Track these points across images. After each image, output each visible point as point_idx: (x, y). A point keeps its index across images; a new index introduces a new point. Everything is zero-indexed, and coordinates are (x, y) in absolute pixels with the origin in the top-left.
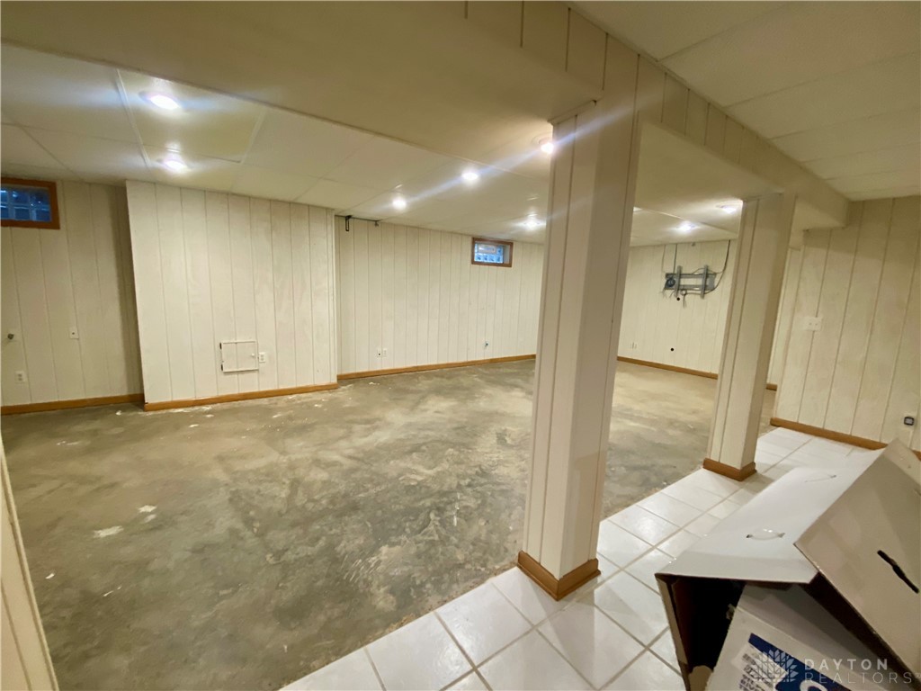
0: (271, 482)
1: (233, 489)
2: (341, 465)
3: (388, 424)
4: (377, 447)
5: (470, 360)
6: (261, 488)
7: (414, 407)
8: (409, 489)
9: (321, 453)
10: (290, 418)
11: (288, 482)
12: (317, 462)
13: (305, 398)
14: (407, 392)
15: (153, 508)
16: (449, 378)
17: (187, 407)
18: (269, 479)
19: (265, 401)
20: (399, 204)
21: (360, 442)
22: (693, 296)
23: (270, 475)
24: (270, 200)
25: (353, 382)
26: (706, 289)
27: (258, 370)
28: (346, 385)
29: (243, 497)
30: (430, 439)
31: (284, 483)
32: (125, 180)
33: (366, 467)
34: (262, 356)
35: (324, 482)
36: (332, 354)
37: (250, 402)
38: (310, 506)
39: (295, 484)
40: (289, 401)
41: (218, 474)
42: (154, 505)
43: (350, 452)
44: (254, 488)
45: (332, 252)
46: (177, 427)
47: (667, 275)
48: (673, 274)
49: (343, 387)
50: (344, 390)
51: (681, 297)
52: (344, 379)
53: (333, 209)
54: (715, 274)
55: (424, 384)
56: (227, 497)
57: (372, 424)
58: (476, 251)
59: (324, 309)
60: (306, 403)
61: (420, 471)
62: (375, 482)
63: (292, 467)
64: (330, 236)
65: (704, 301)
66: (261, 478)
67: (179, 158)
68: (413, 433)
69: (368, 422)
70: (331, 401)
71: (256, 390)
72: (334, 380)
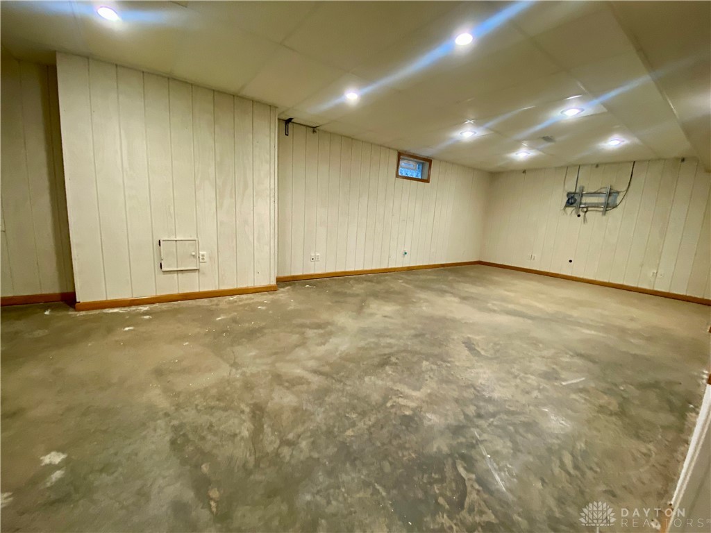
0: (225, 409)
1: (175, 422)
2: (309, 383)
3: (342, 329)
4: (341, 358)
5: (390, 267)
6: (213, 420)
7: (359, 311)
9: (278, 365)
10: (234, 321)
11: (247, 410)
12: (278, 379)
13: (246, 299)
14: (345, 295)
15: (63, 456)
17: (124, 306)
18: (222, 404)
19: (205, 302)
21: (321, 350)
22: (594, 213)
23: (222, 399)
25: (290, 285)
26: (608, 207)
27: (198, 270)
28: (283, 287)
29: (191, 436)
30: (395, 349)
31: (243, 412)
32: (55, 51)
33: (339, 386)
34: (203, 255)
35: (295, 410)
36: (272, 256)
37: (190, 302)
38: (286, 451)
39: (258, 412)
40: (230, 302)
41: (156, 396)
42: (63, 453)
43: (312, 364)
44: (204, 419)
45: (275, 152)
46: (110, 330)
47: (568, 194)
48: (575, 193)
49: (282, 289)
50: (283, 292)
51: (582, 214)
52: (283, 282)
53: (276, 109)
54: (618, 193)
56: (168, 438)
57: (326, 330)
58: (401, 166)
59: (265, 210)
60: (249, 304)
61: (407, 394)
62: (359, 410)
63: (248, 386)
64: (273, 135)
65: (604, 217)
66: (213, 404)
68: (373, 340)
69: (319, 326)
70: (274, 302)
71: (197, 290)
72: (274, 282)
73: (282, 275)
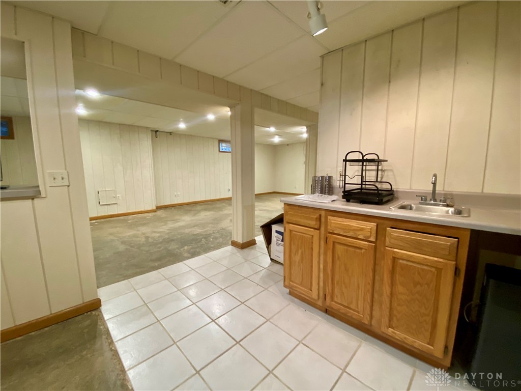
0: (136, 238)
1: (121, 241)
2: (165, 232)
3: (184, 220)
4: (179, 227)
5: (221, 198)
6: (133, 239)
7: (195, 215)
8: (194, 235)
9: (155, 229)
10: (136, 222)
11: (143, 237)
12: (154, 232)
14: (191, 210)
16: (211, 205)
20: (182, 126)
23: (135, 236)
24: (120, 124)
25: (164, 209)
27: (117, 203)
29: (127, 242)
30: (202, 223)
33: (175, 231)
34: (119, 197)
35: (159, 236)
36: (153, 198)
38: (155, 241)
39: (147, 237)
41: (112, 238)
43: (168, 228)
44: (130, 240)
45: (150, 148)
49: (159, 211)
52: (159, 208)
53: (149, 128)
55: (199, 207)
57: (176, 221)
58: (221, 146)
59: (148, 174)
60: (142, 217)
61: (198, 231)
62: (180, 234)
63: (144, 234)
66: (132, 237)
67: (83, 108)
68: (194, 222)
69: (174, 220)
70: (154, 215)
71: (116, 213)
72: (154, 208)
73: (159, 205)
